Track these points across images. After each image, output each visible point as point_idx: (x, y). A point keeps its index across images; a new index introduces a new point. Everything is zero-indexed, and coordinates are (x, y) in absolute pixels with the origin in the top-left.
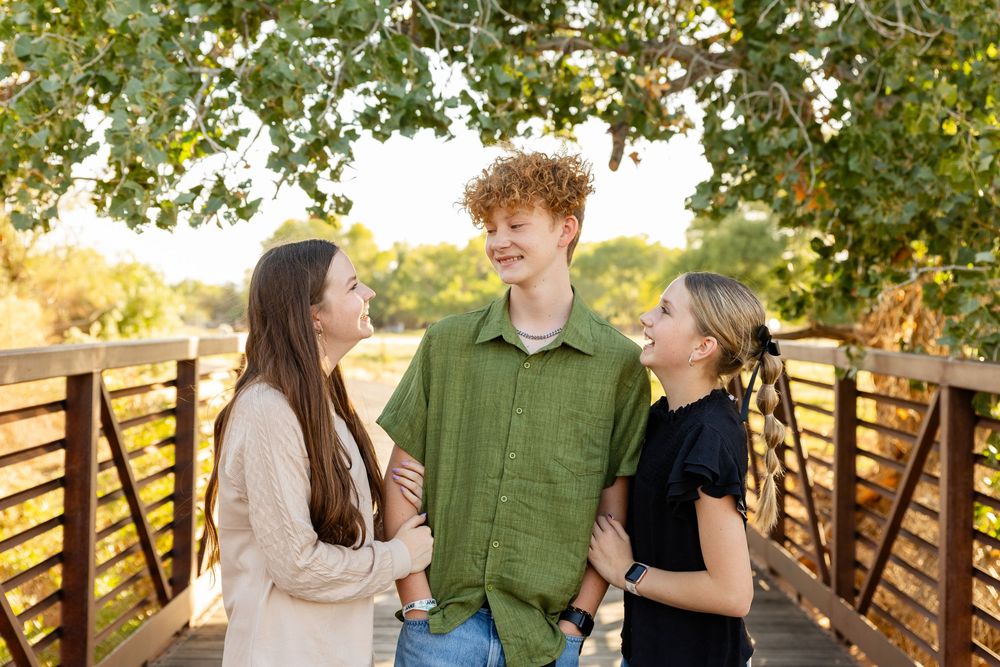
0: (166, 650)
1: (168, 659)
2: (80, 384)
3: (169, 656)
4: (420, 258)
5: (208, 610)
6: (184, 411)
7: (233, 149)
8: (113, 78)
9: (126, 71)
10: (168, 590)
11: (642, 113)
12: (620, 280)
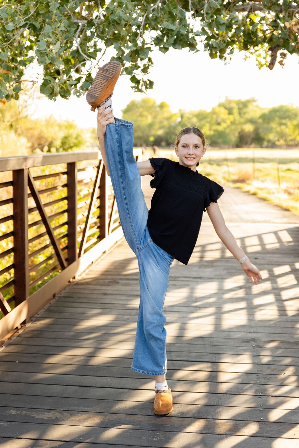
0: (65, 288)
1: (65, 293)
2: (18, 174)
3: (65, 291)
4: (190, 116)
5: (84, 271)
6: (71, 185)
7: (94, 59)
8: (38, 25)
9: (44, 21)
10: (65, 264)
11: (287, 40)
12: (281, 124)
